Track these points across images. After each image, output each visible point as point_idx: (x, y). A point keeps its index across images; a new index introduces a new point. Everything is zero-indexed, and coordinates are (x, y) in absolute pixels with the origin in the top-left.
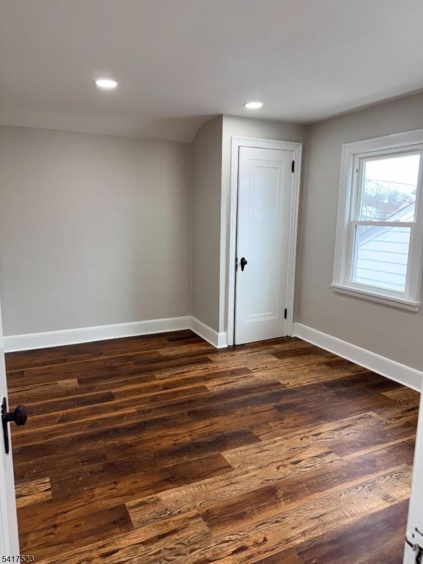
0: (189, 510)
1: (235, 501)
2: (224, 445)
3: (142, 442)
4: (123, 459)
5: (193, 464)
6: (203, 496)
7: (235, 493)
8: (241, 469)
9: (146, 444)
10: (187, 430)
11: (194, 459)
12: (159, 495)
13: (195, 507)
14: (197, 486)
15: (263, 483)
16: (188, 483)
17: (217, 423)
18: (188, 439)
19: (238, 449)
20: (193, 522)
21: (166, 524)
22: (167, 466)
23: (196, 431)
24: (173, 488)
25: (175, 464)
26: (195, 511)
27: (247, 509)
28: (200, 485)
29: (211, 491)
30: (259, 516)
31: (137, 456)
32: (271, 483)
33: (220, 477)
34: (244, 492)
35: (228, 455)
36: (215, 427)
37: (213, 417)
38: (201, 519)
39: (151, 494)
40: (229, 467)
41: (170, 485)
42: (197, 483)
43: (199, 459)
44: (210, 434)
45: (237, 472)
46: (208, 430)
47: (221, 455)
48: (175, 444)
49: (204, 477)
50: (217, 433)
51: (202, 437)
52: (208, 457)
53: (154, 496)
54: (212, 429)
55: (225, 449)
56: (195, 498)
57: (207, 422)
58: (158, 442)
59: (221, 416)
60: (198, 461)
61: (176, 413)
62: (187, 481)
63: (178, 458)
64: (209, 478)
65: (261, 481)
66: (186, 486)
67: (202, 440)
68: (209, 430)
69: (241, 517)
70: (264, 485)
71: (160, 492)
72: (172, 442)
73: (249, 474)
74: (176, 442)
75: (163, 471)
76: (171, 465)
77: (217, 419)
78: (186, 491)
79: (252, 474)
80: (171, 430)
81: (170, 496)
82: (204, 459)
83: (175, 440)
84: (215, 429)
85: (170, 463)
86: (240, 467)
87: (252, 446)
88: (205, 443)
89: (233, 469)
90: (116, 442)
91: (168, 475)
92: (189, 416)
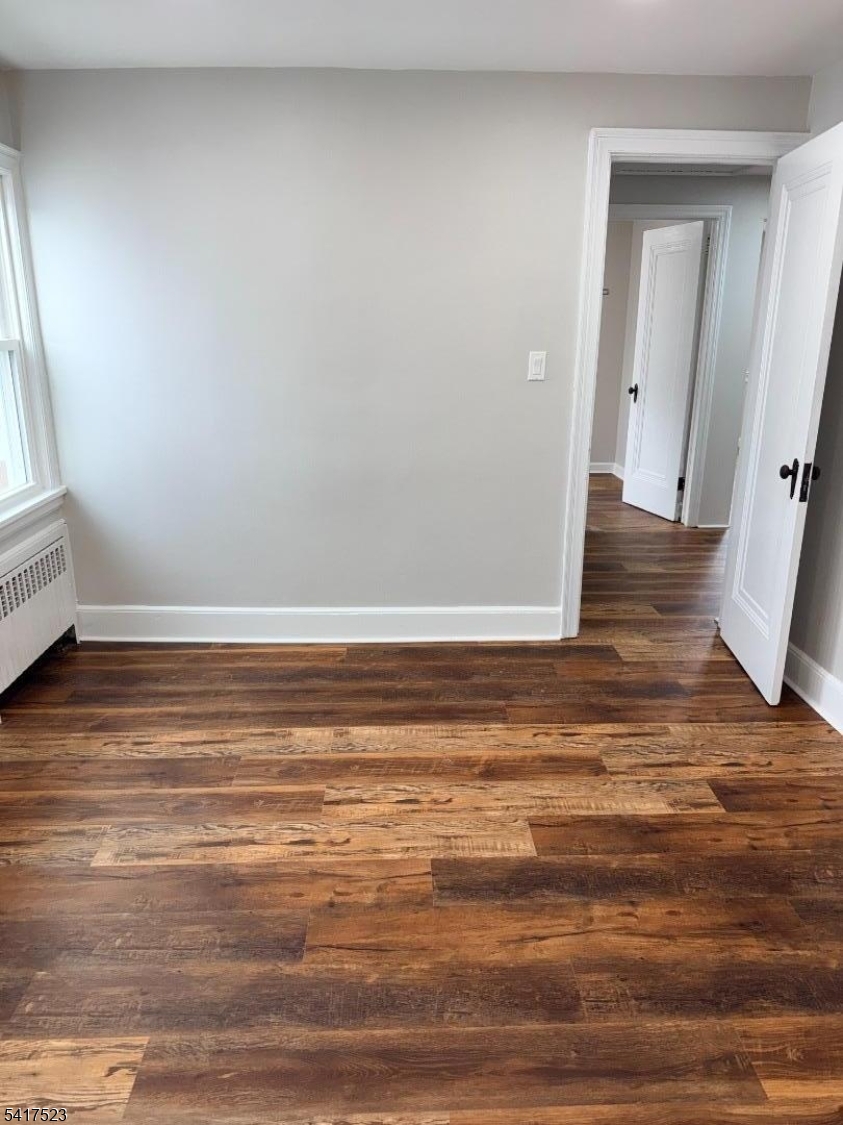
0: (624, 782)
1: (551, 777)
2: (522, 871)
3: (715, 932)
4: (755, 896)
5: (600, 847)
6: (597, 793)
7: (546, 785)
8: (516, 815)
9: (706, 922)
10: (594, 938)
11: (596, 857)
12: (671, 811)
13: (615, 783)
14: (603, 809)
15: (493, 787)
16: (619, 816)
17: (504, 943)
18: (598, 910)
19: (497, 854)
20: (623, 770)
21: (659, 775)
22: (655, 856)
23: (572, 929)
24: (646, 816)
25: (637, 857)
26: (614, 778)
27: (538, 764)
28: (597, 809)
29: (584, 797)
30: (527, 754)
31: (721, 895)
32: (482, 784)
33: (558, 812)
34: (532, 782)
35: (523, 847)
36: (514, 928)
37: (503, 969)
38: (608, 769)
39: (683, 815)
40: (534, 824)
41: (651, 821)
42: (601, 813)
43: (587, 854)
44: (540, 910)
45: (526, 813)
46: (539, 925)
47: (537, 849)
48: (632, 903)
49: (587, 819)
50: (521, 909)
51: (561, 906)
52: (565, 854)
53: (679, 812)
54: (528, 923)
55: (522, 861)
56: (609, 795)
57: (530, 953)
58: (674, 921)
59: (480, 966)
60: (589, 851)
61: (615, 1022)
62: (619, 820)
63: (630, 867)
64: (578, 816)
65: (494, 790)
66: (622, 813)
67: (564, 899)
68: (537, 922)
69: (552, 759)
70: (491, 783)
71: (670, 816)
72: (640, 911)
73: (505, 804)
74: (628, 909)
75: (663, 849)
76: (648, 856)
77: (500, 956)
78: (623, 806)
79: (500, 804)
80: (639, 954)
81: (652, 807)
82: (576, 853)
83: (630, 914)
84: (518, 920)
85: (649, 860)
86: (514, 819)
87: (460, 854)
88: (560, 890)
89: (528, 819)
90: (789, 951)
91: (654, 838)
92: (577, 997)
